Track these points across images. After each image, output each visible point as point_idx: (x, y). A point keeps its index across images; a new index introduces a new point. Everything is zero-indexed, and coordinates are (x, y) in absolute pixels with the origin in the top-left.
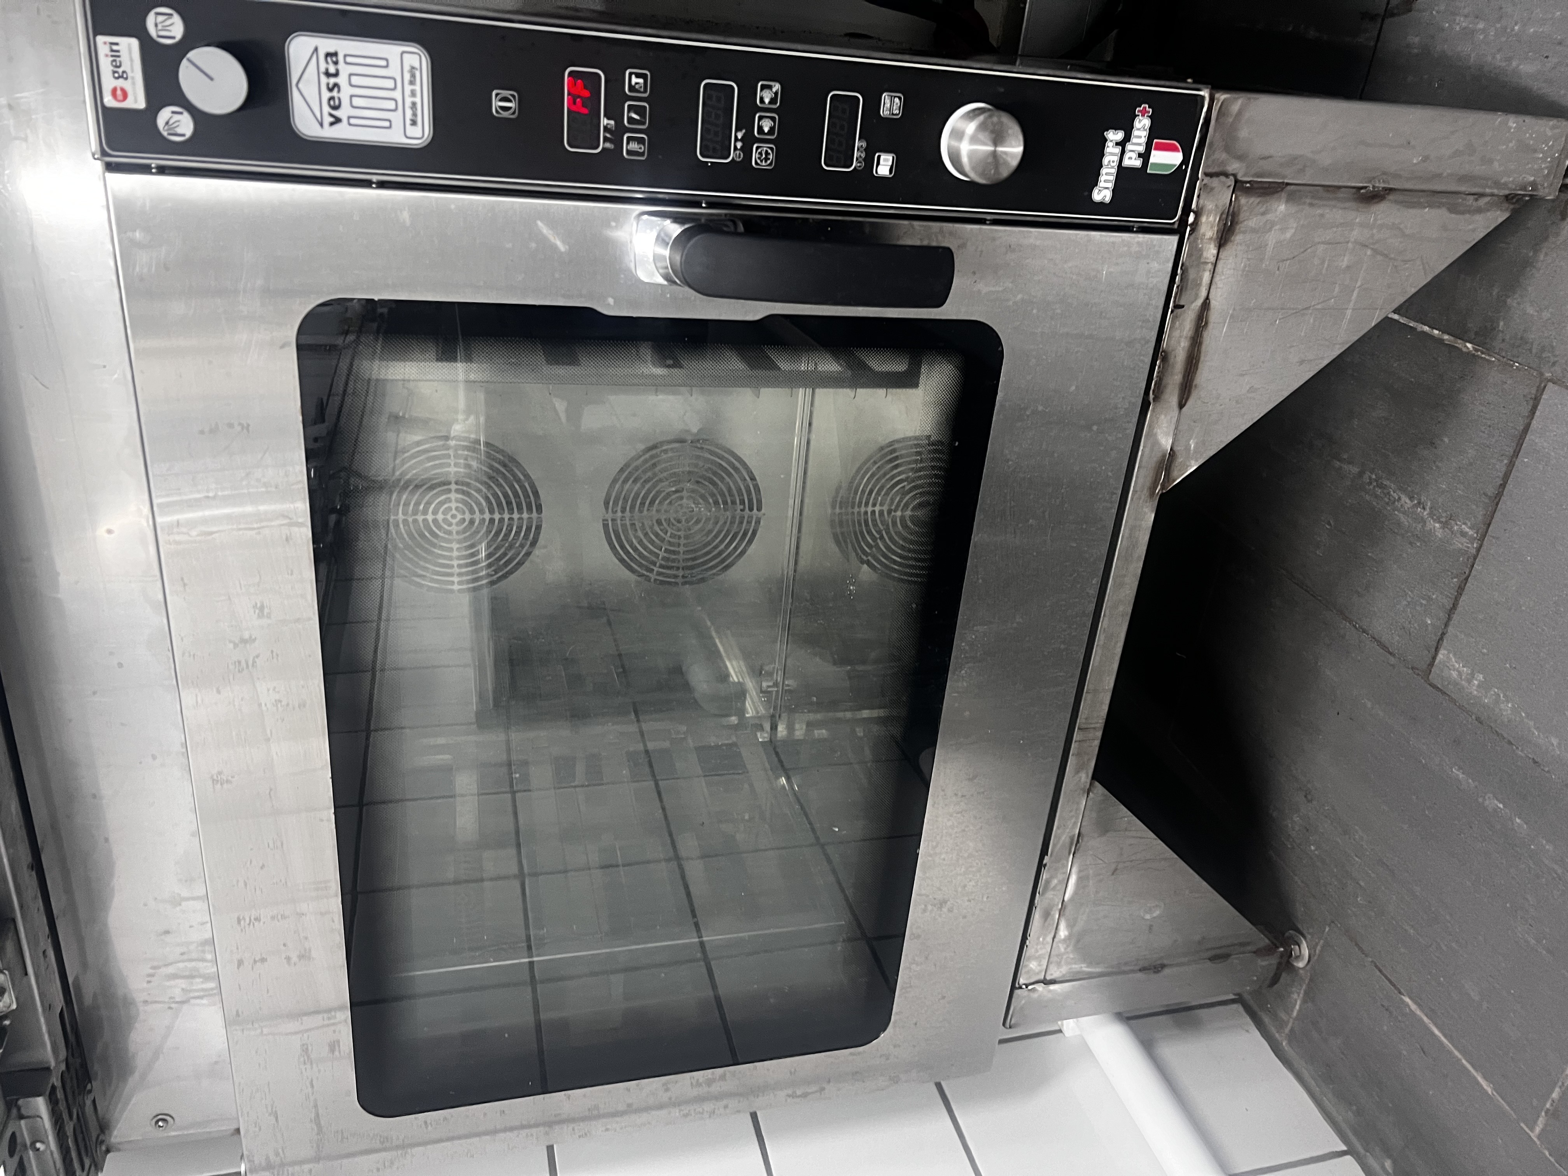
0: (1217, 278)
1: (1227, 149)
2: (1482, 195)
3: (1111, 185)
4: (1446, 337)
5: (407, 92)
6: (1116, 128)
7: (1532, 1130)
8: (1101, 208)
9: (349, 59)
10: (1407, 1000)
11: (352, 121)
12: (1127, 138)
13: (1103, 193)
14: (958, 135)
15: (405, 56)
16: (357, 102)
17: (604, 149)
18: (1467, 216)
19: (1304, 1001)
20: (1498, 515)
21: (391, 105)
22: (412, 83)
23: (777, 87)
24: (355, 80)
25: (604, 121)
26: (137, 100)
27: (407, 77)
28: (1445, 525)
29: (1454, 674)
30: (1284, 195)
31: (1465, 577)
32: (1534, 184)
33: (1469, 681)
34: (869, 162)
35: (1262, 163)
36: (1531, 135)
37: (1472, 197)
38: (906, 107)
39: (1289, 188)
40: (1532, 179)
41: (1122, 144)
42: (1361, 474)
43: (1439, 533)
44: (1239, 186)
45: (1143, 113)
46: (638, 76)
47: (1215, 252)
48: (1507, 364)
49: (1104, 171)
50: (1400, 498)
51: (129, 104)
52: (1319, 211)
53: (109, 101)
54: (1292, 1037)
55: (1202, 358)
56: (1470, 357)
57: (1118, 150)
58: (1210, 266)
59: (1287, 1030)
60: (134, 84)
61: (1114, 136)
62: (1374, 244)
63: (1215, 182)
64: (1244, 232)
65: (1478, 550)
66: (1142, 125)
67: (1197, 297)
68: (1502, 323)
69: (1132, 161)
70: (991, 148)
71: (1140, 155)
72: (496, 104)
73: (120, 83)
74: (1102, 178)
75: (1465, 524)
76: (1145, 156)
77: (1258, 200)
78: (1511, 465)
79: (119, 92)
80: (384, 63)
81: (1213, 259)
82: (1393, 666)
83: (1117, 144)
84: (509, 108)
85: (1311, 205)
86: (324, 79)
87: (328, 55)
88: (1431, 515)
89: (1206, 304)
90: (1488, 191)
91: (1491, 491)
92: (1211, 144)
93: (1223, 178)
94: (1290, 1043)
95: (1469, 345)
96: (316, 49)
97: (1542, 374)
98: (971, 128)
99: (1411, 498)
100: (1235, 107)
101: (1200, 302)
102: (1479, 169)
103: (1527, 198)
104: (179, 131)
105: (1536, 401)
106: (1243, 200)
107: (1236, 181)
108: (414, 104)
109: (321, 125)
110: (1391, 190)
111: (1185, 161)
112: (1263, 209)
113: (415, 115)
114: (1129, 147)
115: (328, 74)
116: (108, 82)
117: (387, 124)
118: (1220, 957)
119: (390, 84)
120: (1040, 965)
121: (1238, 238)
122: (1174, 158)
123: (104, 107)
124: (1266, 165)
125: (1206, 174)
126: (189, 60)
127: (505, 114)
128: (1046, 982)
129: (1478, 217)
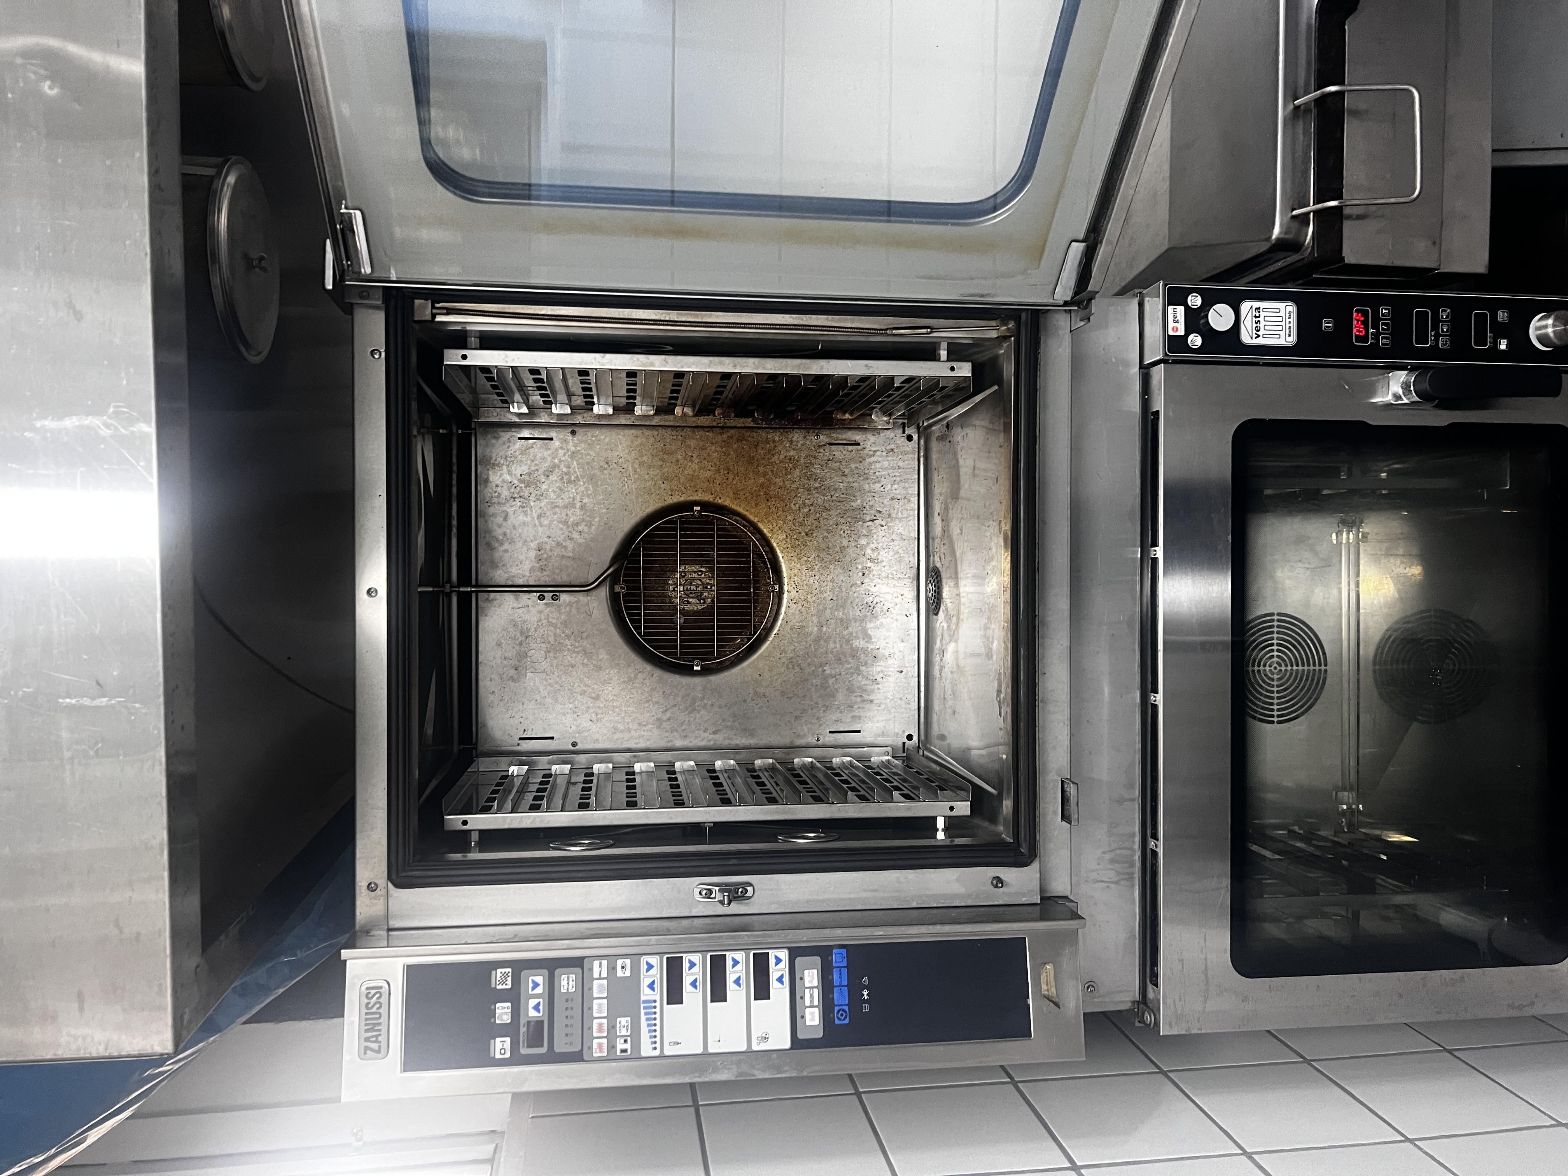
5: (1287, 322)
11: (1265, 336)
14: (1539, 328)
15: (1286, 307)
16: (1267, 328)
17: (1371, 343)
21: (1280, 328)
22: (1289, 318)
23: (1449, 310)
24: (1267, 319)
25: (1371, 330)
26: (1181, 332)
27: (1288, 316)
34: (1495, 344)
38: (1510, 317)
46: (1385, 309)
51: (1178, 333)
53: (1171, 333)
60: (1181, 325)
70: (1563, 328)
72: (1324, 325)
73: (1176, 325)
79: (1175, 329)
80: (1278, 311)
84: (1329, 327)
86: (1254, 319)
87: (1256, 309)
96: (1252, 307)
98: (1547, 322)
104: (1196, 344)
108: (1290, 327)
109: (1251, 338)
113: (1290, 332)
115: (1256, 317)
116: (1171, 324)
117: (1278, 336)
119: (1280, 319)
123: (1169, 335)
126: (1213, 310)
127: (1328, 329)
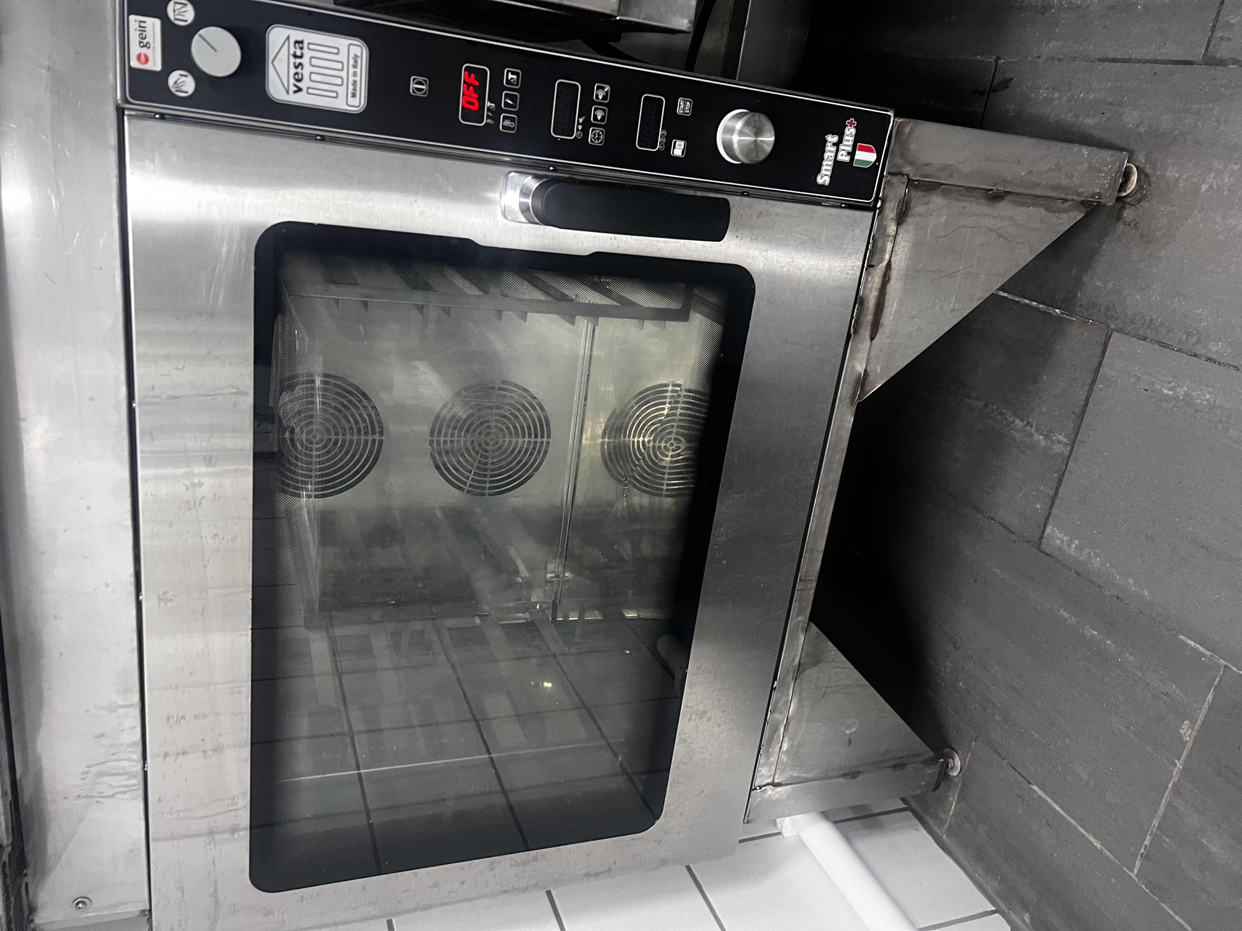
0: (896, 248)
1: (902, 156)
2: (1065, 200)
3: (829, 173)
4: (1041, 306)
5: (351, 73)
6: (833, 134)
7: (1132, 871)
8: (822, 189)
9: (311, 47)
10: (1035, 787)
11: (310, 91)
12: (840, 141)
13: (824, 178)
14: (729, 130)
15: (351, 47)
17: (486, 123)
18: (1057, 214)
19: (958, 802)
20: (1083, 425)
21: (339, 81)
23: (607, 88)
25: (488, 104)
26: (155, 64)
27: (352, 62)
28: (1046, 437)
29: (1058, 542)
30: (939, 191)
31: (1061, 472)
32: (1098, 194)
33: (1069, 546)
34: (668, 146)
35: (925, 168)
36: (1097, 160)
37: (1060, 201)
38: (694, 108)
39: (943, 187)
40: (1098, 191)
41: (837, 144)
42: (986, 406)
43: (1043, 443)
44: (910, 183)
45: (851, 124)
46: (513, 73)
47: (895, 228)
48: (1084, 321)
49: (824, 163)
50: (1014, 421)
51: (149, 66)
52: (963, 204)
53: (134, 64)
54: (950, 832)
55: (886, 304)
56: (1059, 318)
57: (834, 149)
58: (891, 238)
59: (946, 826)
60: (154, 52)
61: (832, 139)
62: (998, 229)
63: (895, 179)
64: (913, 216)
65: (1071, 452)
66: (850, 132)
67: (882, 260)
68: (1079, 294)
69: (843, 157)
70: (753, 139)
71: (849, 153)
72: (413, 86)
73: (144, 50)
74: (824, 168)
75: (1061, 435)
76: (852, 154)
77: (923, 193)
78: (1091, 390)
79: (143, 57)
80: (336, 51)
81: (894, 234)
82: (1015, 542)
83: (834, 144)
84: (421, 90)
85: (957, 200)
86: (292, 59)
87: (297, 42)
88: (1037, 430)
89: (889, 266)
90: (1070, 197)
91: (1078, 410)
92: (892, 152)
93: (900, 176)
94: (948, 836)
95: (1057, 311)
96: (288, 38)
97: (1109, 327)
98: (739, 125)
99: (1022, 420)
100: (907, 130)
101: (885, 263)
102: (1064, 182)
103: (1095, 204)
104: (184, 89)
105: (1106, 345)
106: (913, 193)
107: (909, 180)
108: (355, 82)
109: (288, 92)
110: (1008, 192)
111: (878, 160)
112: (926, 200)
113: (355, 89)
114: (841, 147)
115: (295, 56)
116: (135, 49)
117: (334, 95)
118: (899, 766)
119: (339, 66)
120: (769, 771)
121: (910, 220)
122: (871, 157)
123: (130, 67)
124: (927, 170)
125: (889, 173)
126: (200, 36)
127: (419, 94)
128: (775, 785)
129: (1064, 215)
